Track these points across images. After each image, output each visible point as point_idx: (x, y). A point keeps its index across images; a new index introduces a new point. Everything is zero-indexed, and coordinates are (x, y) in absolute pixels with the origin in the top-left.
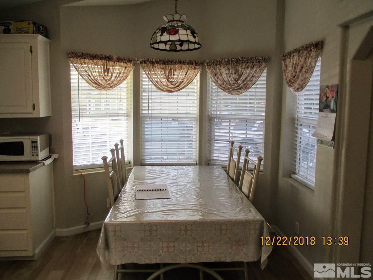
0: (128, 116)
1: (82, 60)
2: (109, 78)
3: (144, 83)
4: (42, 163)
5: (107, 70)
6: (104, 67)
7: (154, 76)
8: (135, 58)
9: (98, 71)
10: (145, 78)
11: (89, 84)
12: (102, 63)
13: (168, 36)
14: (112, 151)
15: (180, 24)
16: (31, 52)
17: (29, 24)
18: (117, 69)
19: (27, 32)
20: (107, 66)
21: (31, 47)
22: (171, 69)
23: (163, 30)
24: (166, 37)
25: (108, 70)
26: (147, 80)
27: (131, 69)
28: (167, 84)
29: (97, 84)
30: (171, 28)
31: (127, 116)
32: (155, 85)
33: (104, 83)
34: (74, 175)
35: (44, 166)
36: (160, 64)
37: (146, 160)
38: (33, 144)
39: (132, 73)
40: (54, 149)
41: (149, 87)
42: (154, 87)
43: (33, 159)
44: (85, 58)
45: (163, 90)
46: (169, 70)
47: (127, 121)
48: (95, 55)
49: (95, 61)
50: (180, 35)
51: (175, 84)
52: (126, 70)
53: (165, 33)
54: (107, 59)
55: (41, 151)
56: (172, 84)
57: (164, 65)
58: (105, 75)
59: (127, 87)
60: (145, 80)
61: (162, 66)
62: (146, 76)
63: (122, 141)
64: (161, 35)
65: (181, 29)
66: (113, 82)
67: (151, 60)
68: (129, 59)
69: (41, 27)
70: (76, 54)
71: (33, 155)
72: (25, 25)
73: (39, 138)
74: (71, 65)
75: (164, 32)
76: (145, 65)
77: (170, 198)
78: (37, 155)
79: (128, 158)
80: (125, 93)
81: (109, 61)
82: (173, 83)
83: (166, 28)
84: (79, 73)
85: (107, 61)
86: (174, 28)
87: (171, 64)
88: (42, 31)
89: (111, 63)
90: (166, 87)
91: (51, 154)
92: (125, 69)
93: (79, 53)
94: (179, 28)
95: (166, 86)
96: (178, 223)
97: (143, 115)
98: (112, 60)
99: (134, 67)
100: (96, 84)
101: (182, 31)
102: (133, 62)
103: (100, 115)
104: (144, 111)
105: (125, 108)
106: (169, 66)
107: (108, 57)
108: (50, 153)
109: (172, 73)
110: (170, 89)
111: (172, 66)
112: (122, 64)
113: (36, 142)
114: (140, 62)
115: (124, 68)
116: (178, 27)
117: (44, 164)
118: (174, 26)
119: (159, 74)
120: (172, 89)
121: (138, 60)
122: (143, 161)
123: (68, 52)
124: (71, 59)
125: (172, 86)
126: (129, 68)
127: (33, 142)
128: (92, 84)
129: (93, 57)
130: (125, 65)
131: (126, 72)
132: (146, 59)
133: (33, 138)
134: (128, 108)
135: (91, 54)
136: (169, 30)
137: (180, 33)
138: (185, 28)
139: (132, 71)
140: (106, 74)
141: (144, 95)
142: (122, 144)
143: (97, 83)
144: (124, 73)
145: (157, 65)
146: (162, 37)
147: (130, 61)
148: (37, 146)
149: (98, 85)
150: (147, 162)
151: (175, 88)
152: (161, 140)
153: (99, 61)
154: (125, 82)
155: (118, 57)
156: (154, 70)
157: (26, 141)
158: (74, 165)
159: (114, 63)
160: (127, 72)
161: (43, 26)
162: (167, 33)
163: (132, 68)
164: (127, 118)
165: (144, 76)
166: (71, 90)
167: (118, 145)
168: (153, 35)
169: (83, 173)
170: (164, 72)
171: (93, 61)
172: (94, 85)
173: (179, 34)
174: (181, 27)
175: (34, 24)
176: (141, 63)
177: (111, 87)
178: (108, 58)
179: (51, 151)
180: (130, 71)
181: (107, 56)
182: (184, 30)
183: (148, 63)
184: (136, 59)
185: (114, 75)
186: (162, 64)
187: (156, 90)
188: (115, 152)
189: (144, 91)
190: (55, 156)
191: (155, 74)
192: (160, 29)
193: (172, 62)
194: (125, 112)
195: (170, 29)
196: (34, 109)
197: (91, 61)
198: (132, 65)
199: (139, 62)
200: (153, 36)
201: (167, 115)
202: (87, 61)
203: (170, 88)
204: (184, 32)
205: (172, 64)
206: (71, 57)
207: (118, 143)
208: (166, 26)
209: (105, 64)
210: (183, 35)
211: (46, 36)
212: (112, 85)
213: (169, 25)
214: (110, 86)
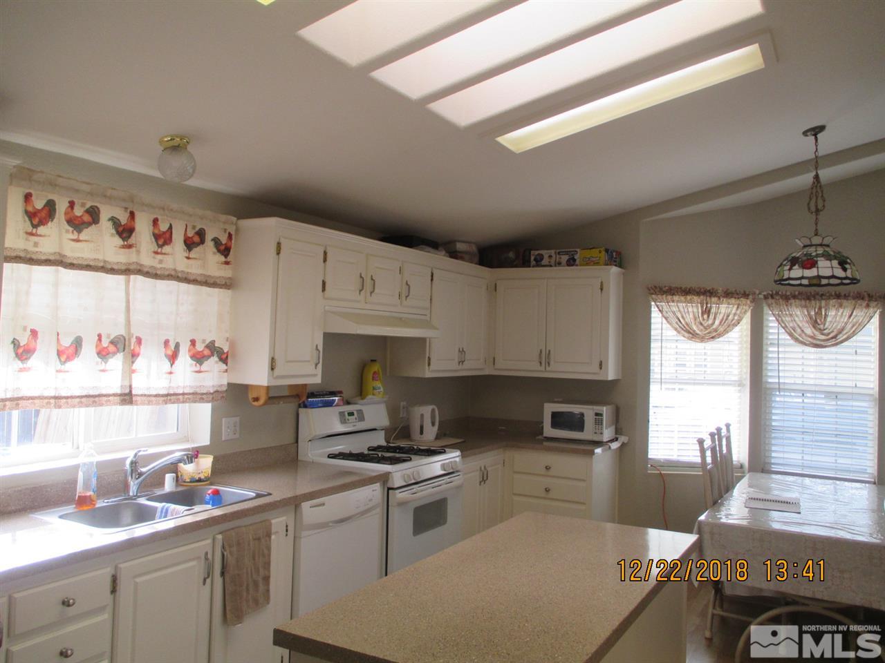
0: (741, 384)
1: (669, 297)
2: (710, 322)
3: (771, 331)
4: (608, 446)
5: (707, 312)
6: (702, 307)
7: (787, 319)
8: (754, 290)
9: (693, 312)
10: (772, 321)
11: (679, 332)
12: (699, 301)
13: (801, 271)
14: (712, 435)
15: (820, 250)
16: (602, 289)
17: (600, 252)
18: (724, 308)
19: (597, 263)
20: (707, 304)
21: (602, 282)
22: (820, 308)
23: (794, 262)
24: (797, 272)
25: (709, 311)
26: (776, 325)
27: (747, 308)
28: (813, 333)
29: (691, 333)
30: (805, 258)
31: (739, 385)
32: (791, 335)
33: (701, 331)
34: (649, 472)
35: (610, 451)
36: (801, 299)
37: (773, 466)
38: (597, 417)
39: (749, 314)
40: (621, 429)
41: (780, 337)
42: (788, 337)
43: (596, 438)
44: (673, 294)
45: (805, 344)
46: (816, 310)
47: (739, 394)
48: (689, 290)
49: (689, 297)
50: (820, 269)
51: (829, 334)
52: (739, 310)
53: (796, 267)
54: (708, 294)
55: (606, 428)
56: (823, 334)
57: (808, 301)
58: (704, 320)
59: (741, 337)
60: (772, 327)
61: (803, 302)
62: (774, 319)
63: (728, 426)
64: (790, 269)
65: (822, 259)
66: (716, 330)
67: (784, 292)
68: (745, 292)
69: (614, 254)
70: (661, 289)
71: (596, 433)
72: (594, 253)
73: (605, 408)
74: (653, 303)
75: (795, 265)
76: (773, 301)
77: (800, 513)
78: (601, 433)
79: (738, 457)
80: (737, 348)
81: (710, 297)
82: (825, 331)
83: (798, 258)
84: (663, 316)
85: (708, 298)
86: (810, 259)
87: (820, 298)
88: (616, 258)
89: (715, 299)
90: (810, 339)
91: (617, 436)
92: (738, 307)
93: (665, 287)
94: (819, 259)
95: (811, 337)
96: (804, 536)
97: (768, 386)
98: (715, 296)
99: (753, 304)
100: (689, 332)
101: (822, 263)
102: (751, 297)
103: (692, 382)
104: (771, 378)
105: (736, 372)
106: (817, 302)
107: (709, 291)
108: (616, 434)
109: (823, 313)
110: (818, 342)
111: (823, 303)
112: (733, 300)
113: (601, 415)
114: (764, 295)
115: (736, 306)
116: (817, 256)
117: (610, 447)
118: (810, 255)
119: (798, 315)
120: (822, 343)
121: (760, 294)
122: (766, 465)
123: (650, 286)
124: (653, 296)
125: (823, 337)
126: (744, 307)
127: (597, 414)
128: (683, 332)
129: (686, 292)
130: (738, 302)
131: (738, 312)
132: (774, 292)
133: (598, 408)
134: (741, 371)
135: (683, 287)
136: (803, 261)
137: (819, 266)
138: (828, 257)
139: (750, 311)
140: (705, 316)
141: (771, 352)
142: (728, 430)
143: (691, 331)
144: (735, 314)
145: (793, 301)
146: (792, 271)
147: (746, 295)
148: (602, 420)
149: (693, 335)
150: (775, 468)
151: (828, 340)
152: (803, 433)
153: (695, 298)
154: (737, 329)
155: (725, 290)
156: (788, 309)
157: (588, 412)
158: (649, 457)
159: (720, 299)
160: (741, 313)
161: (617, 252)
162: (799, 266)
163: (750, 307)
164: (739, 388)
165: (771, 319)
166: (650, 342)
167: (721, 429)
168: (779, 267)
169: (662, 472)
170: (808, 311)
171: (686, 298)
172: (686, 335)
173: (818, 268)
174: (822, 257)
175: (607, 251)
176: (766, 297)
177: (713, 338)
178: (710, 293)
179: (618, 431)
180: (746, 311)
181: (708, 289)
182: (827, 260)
183: (777, 298)
184: (757, 292)
185: (719, 317)
186: (804, 299)
187: (792, 342)
188: (716, 437)
189: (771, 344)
190: (623, 439)
191: (791, 315)
192: (789, 259)
193: (822, 295)
194: (736, 378)
195: (805, 261)
196: (601, 368)
197: (683, 298)
198: (749, 302)
199: (761, 296)
200: (779, 270)
201: (813, 388)
202: (676, 298)
203: (819, 339)
204: (828, 263)
205: (822, 299)
206: (653, 294)
207: (722, 427)
208: (798, 256)
209: (705, 302)
210: (825, 268)
211: (620, 266)
212: (714, 334)
213: (803, 253)
214: (712, 335)
